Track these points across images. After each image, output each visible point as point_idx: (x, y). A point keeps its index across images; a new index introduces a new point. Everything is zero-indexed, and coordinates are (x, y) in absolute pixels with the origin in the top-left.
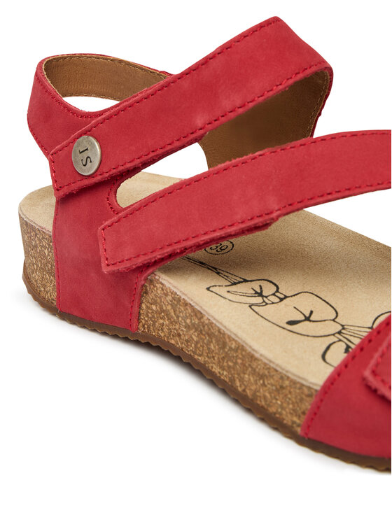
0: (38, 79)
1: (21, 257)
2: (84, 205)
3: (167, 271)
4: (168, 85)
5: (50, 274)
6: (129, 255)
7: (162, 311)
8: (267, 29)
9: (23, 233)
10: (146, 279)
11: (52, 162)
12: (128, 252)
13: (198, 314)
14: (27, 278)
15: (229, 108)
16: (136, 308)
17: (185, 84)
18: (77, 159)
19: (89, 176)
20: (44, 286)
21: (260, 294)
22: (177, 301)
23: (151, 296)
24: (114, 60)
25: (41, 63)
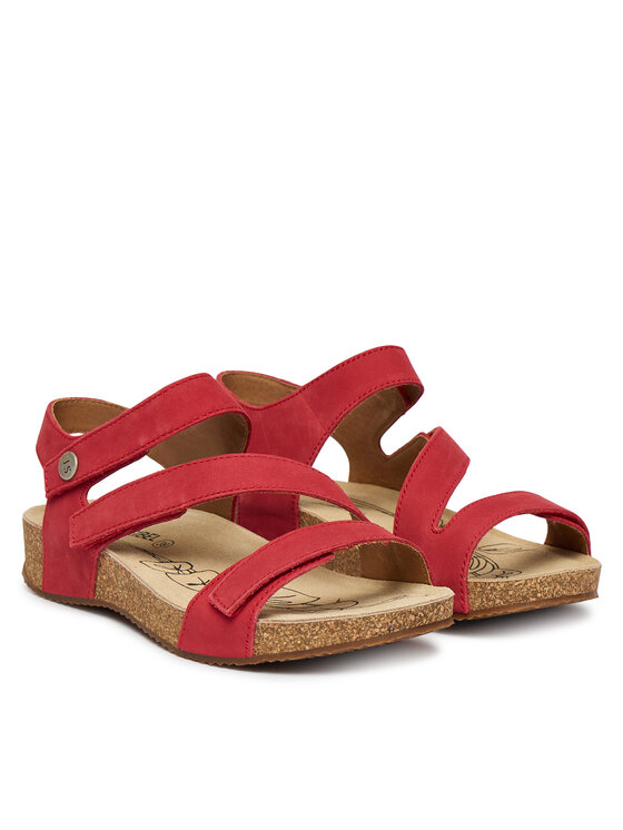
0: (47, 415)
1: (23, 559)
2: (65, 503)
3: (117, 549)
4: (124, 416)
5: (40, 562)
6: (90, 535)
7: (110, 579)
8: (194, 381)
9: (26, 532)
10: (100, 555)
11: (45, 471)
12: (88, 532)
13: (128, 574)
14: (25, 572)
15: (162, 432)
16: (93, 580)
17: (135, 415)
18: (61, 468)
19: (69, 481)
20: (35, 575)
21: (178, 569)
22: (119, 568)
23: (103, 567)
24: (112, 405)
25: (50, 404)
